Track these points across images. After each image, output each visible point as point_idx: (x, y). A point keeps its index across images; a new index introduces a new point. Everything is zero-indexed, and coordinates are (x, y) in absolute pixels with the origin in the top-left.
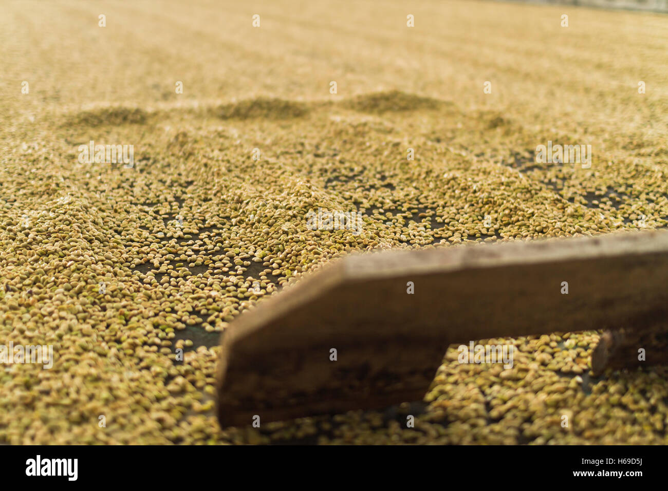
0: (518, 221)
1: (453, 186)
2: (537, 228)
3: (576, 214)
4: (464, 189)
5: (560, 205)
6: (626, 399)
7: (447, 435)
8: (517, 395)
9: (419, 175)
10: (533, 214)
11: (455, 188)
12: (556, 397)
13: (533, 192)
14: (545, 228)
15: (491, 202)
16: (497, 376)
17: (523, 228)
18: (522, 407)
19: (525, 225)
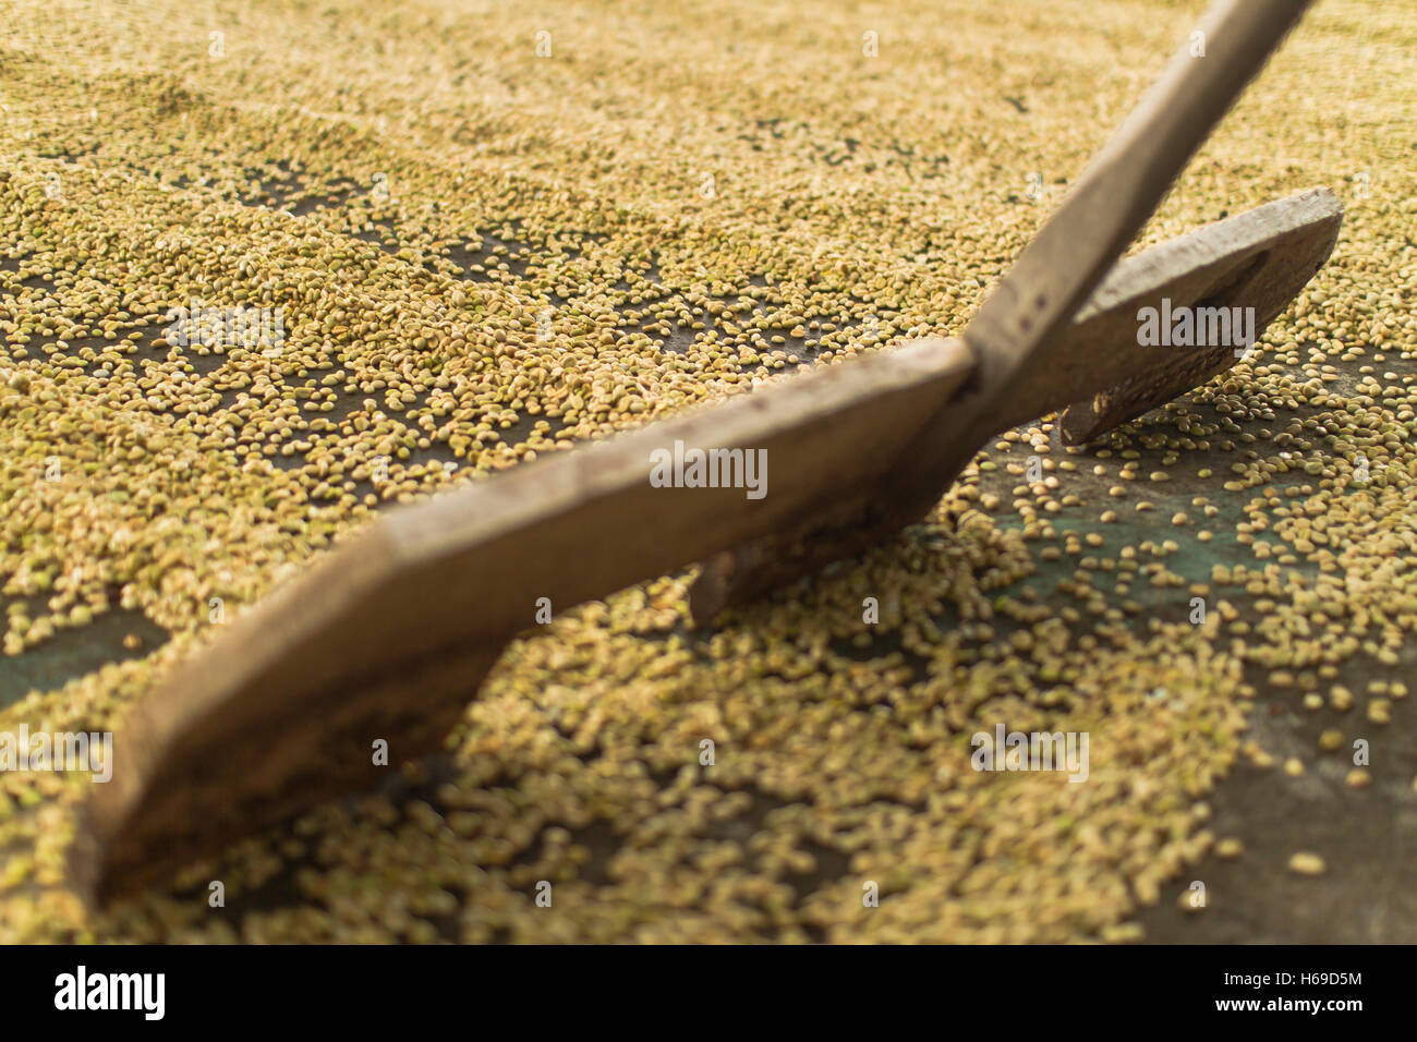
0: (368, 330)
1: (187, 268)
2: (416, 343)
3: (469, 300)
4: (216, 272)
5: (430, 286)
6: (775, 659)
7: (531, 806)
8: (598, 698)
9: (92, 247)
10: (394, 313)
11: (192, 271)
12: (672, 685)
13: (366, 263)
14: (431, 339)
15: (291, 295)
16: (543, 666)
17: (387, 346)
18: (623, 718)
19: (386, 338)
